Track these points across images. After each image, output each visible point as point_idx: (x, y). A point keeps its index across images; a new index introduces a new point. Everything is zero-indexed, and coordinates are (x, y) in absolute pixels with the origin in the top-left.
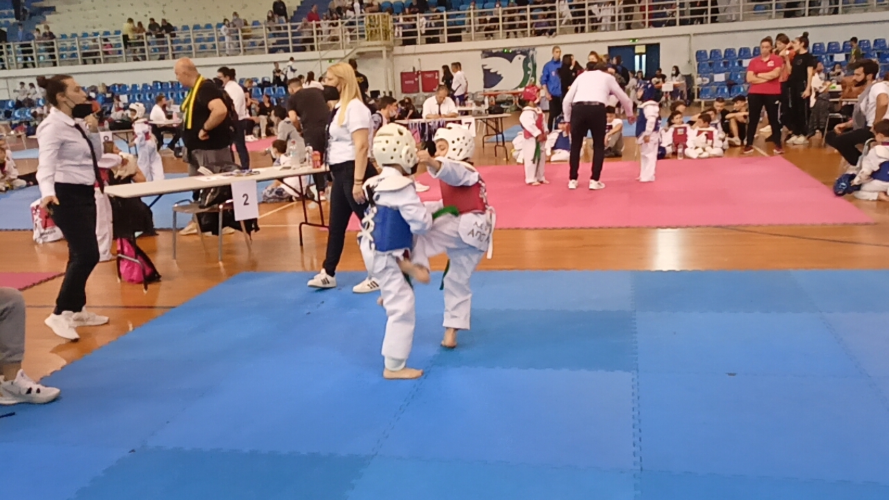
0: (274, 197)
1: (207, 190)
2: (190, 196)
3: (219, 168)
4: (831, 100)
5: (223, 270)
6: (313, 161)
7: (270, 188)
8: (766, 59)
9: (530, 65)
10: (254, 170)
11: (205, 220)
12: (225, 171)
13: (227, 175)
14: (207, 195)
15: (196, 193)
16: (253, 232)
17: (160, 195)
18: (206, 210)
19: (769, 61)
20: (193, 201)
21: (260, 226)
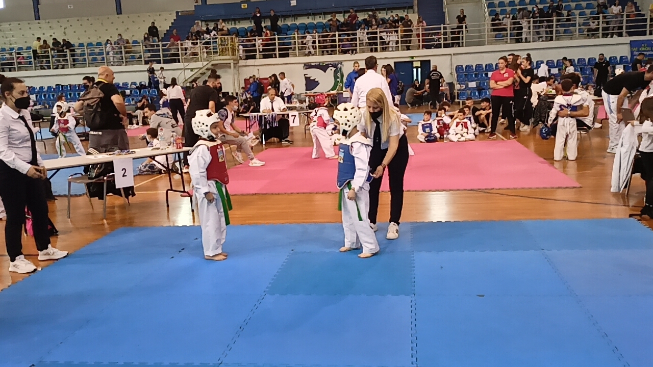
0: (147, 171)
1: (94, 165)
2: (81, 170)
3: (104, 149)
4: (549, 100)
5: (106, 226)
6: (177, 144)
7: (144, 164)
8: (502, 72)
9: (339, 74)
10: (131, 151)
11: (93, 189)
12: (109, 151)
13: (110, 155)
14: (95, 169)
15: (87, 168)
16: (130, 197)
17: (58, 169)
18: (94, 180)
19: (505, 73)
20: (84, 174)
21: (135, 193)
